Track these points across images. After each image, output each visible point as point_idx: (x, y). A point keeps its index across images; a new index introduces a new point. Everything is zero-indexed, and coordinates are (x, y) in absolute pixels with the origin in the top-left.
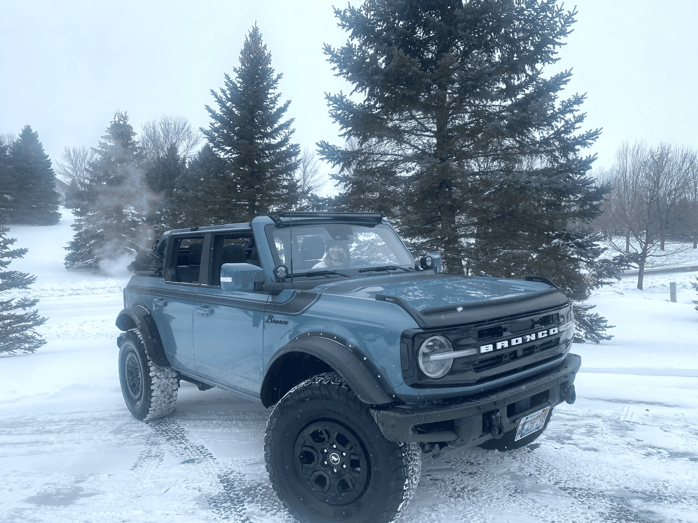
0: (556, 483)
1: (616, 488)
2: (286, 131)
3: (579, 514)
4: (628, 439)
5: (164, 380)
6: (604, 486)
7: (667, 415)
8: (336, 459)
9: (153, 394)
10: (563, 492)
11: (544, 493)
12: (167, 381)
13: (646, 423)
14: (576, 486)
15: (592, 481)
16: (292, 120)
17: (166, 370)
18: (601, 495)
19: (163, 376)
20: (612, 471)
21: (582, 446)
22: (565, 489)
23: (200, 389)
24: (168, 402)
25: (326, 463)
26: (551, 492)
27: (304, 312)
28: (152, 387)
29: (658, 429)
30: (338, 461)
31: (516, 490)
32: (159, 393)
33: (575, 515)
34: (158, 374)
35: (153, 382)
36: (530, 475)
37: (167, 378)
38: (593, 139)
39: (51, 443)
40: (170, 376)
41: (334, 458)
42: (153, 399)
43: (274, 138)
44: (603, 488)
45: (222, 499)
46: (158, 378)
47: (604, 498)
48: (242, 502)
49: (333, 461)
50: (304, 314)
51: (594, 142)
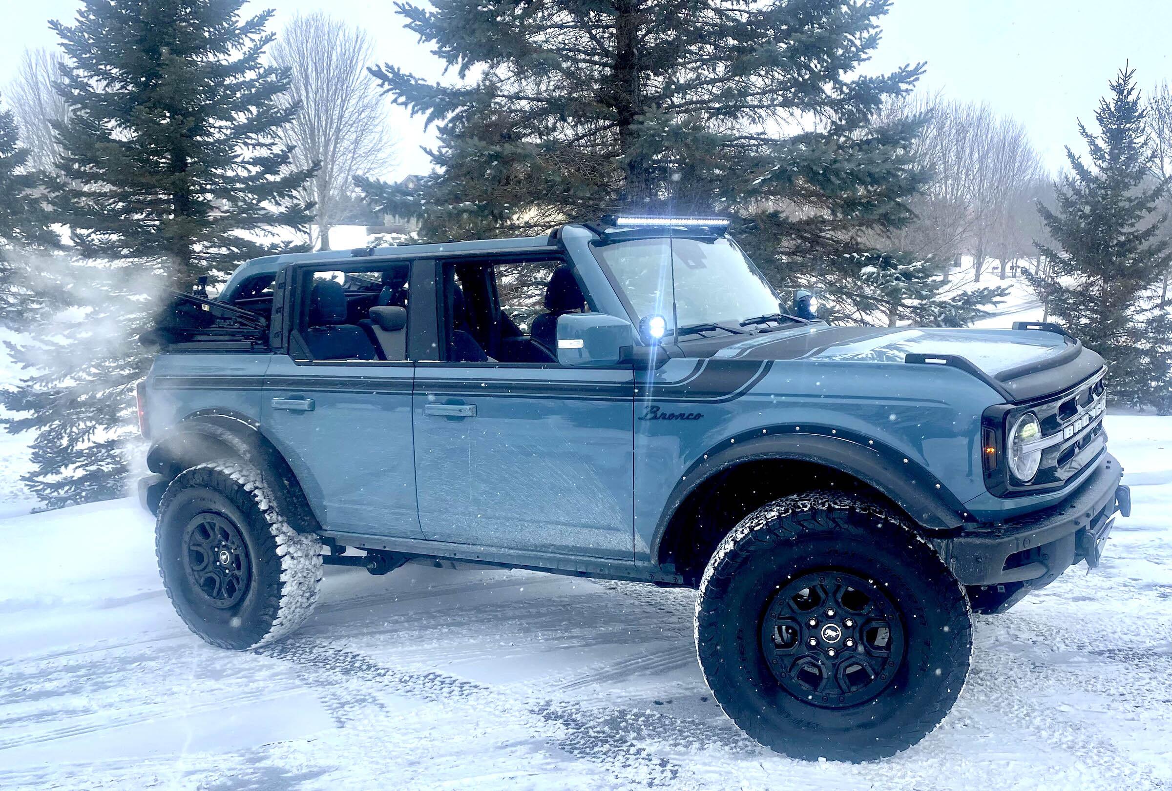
0: (1080, 647)
1: (1163, 642)
2: (256, 37)
3: (1148, 681)
4: (1121, 580)
5: (302, 560)
6: (1147, 642)
7: (1139, 543)
8: (834, 634)
9: (284, 591)
10: (1101, 658)
11: (1076, 662)
12: (307, 563)
13: (1123, 555)
14: (1111, 648)
15: (1126, 638)
16: (269, 13)
17: (305, 541)
18: (1151, 653)
19: (300, 554)
20: (1140, 623)
21: (1066, 596)
22: (1101, 653)
23: (373, 572)
24: (305, 605)
25: (813, 643)
26: (1085, 660)
27: (742, 394)
28: (283, 577)
29: (1145, 561)
30: (837, 636)
31: (1033, 664)
32: (296, 587)
33: (1144, 682)
34: (291, 550)
35: (284, 567)
36: (1034, 642)
37: (307, 556)
38: (909, 83)
39: (86, 711)
40: (312, 553)
41: (830, 633)
42: (283, 602)
43: (225, 51)
44: (1148, 645)
45: (582, 742)
46: (292, 558)
47: (1160, 656)
48: (623, 741)
49: (829, 638)
50: (743, 398)
51: (910, 87)
